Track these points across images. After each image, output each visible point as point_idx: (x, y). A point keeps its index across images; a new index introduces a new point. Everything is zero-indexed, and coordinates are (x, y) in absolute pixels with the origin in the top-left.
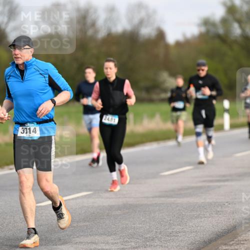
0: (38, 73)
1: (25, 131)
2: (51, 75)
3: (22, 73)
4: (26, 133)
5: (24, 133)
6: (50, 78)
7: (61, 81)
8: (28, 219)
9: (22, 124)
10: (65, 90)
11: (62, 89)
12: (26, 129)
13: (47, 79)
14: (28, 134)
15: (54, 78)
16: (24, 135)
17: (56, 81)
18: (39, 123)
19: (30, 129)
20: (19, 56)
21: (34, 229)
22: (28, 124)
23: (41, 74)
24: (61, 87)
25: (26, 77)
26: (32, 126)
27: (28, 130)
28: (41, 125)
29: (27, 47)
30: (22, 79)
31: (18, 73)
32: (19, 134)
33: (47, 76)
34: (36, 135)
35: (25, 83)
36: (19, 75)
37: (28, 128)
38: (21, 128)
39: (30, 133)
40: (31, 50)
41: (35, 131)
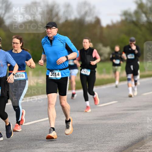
0: (60, 42)
1: (53, 75)
2: (67, 43)
3: (51, 41)
4: (54, 76)
5: (52, 76)
6: (66, 44)
7: (72, 47)
10: (74, 52)
11: (73, 51)
12: (54, 73)
13: (65, 45)
14: (55, 76)
15: (69, 45)
16: (53, 77)
17: (70, 46)
18: (60, 70)
19: (56, 73)
20: (50, 32)
22: (55, 71)
23: (61, 42)
24: (72, 50)
25: (53, 44)
26: (57, 72)
28: (62, 71)
29: (54, 27)
30: (51, 45)
32: (50, 76)
33: (65, 43)
34: (59, 77)
35: (52, 47)
36: (50, 43)
37: (55, 73)
38: (50, 73)
39: (56, 76)
40: (57, 29)
41: (58, 75)
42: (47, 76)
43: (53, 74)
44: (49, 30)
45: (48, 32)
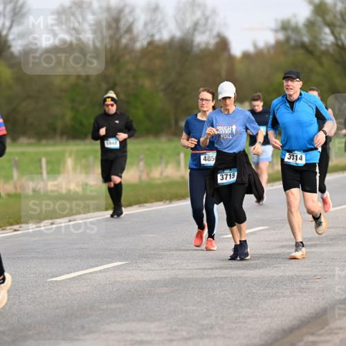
1: (292, 158)
5: (290, 159)
6: (317, 108)
8: (296, 235)
9: (289, 151)
10: (329, 120)
13: (315, 110)
14: (294, 160)
15: (320, 109)
16: (291, 161)
17: (321, 111)
18: (305, 151)
19: (297, 156)
20: (291, 87)
21: (302, 242)
22: (296, 152)
23: (310, 106)
25: (295, 109)
26: (299, 154)
27: (295, 157)
29: (298, 79)
30: (292, 110)
31: (288, 105)
32: (286, 160)
34: (302, 163)
35: (295, 114)
36: (289, 107)
38: (287, 154)
39: (297, 160)
40: (301, 83)
41: (301, 159)
42: (282, 160)
43: (292, 156)
44: (290, 83)
45: (288, 86)
